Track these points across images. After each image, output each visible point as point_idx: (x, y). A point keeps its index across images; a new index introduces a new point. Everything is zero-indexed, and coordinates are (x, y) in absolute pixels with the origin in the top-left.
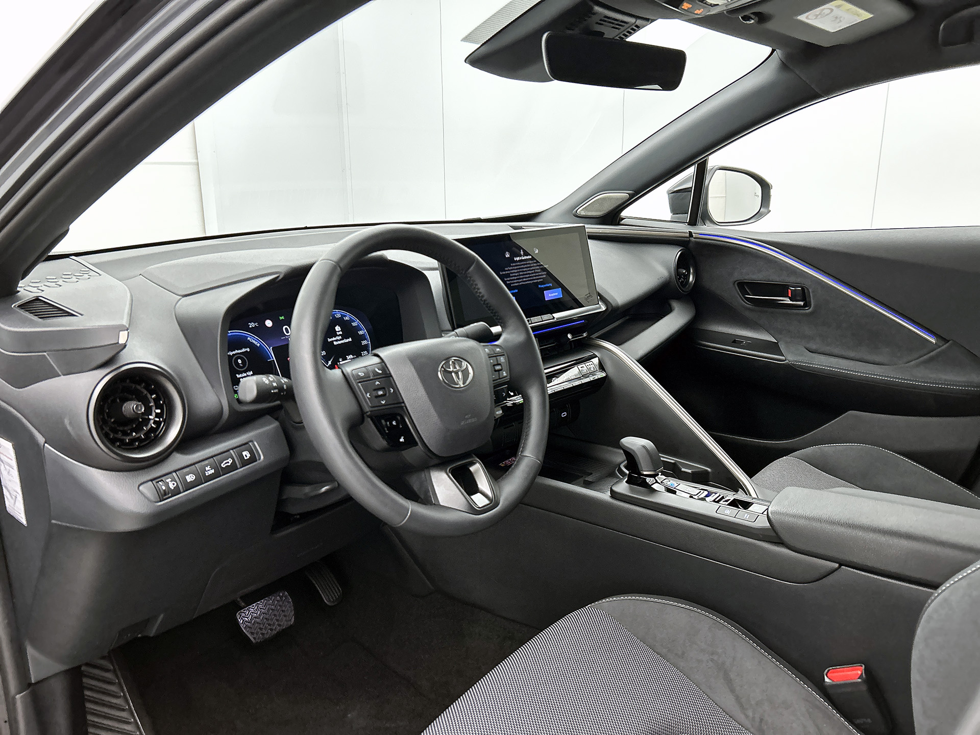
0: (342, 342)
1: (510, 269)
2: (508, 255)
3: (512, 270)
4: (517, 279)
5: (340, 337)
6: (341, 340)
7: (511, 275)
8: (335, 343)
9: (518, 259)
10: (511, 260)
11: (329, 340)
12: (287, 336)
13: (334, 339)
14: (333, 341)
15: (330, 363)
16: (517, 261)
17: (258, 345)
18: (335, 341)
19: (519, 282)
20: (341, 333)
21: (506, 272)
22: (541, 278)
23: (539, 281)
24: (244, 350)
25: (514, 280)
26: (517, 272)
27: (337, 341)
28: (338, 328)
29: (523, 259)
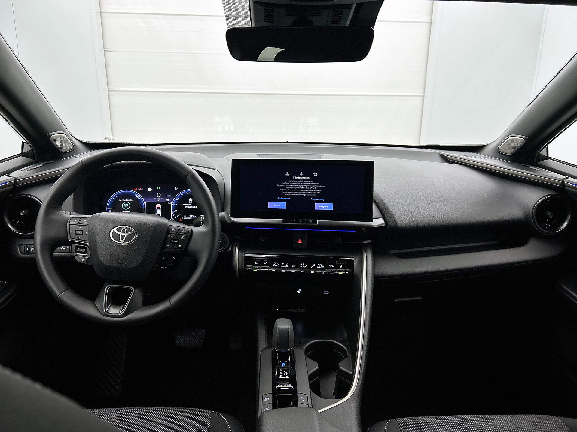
0: (191, 207)
1: (287, 183)
2: (287, 174)
3: (288, 184)
4: (291, 191)
5: (190, 205)
6: (190, 206)
7: (287, 188)
8: (185, 207)
9: (296, 178)
10: (290, 177)
11: (183, 205)
12: (158, 198)
13: (186, 205)
14: (185, 206)
15: (177, 216)
16: (295, 179)
17: (139, 199)
18: (186, 206)
19: (293, 193)
20: (192, 202)
21: (283, 185)
22: (315, 194)
23: (312, 195)
24: (130, 200)
25: (289, 191)
26: (293, 187)
27: (187, 206)
28: (191, 199)
29: (301, 178)
